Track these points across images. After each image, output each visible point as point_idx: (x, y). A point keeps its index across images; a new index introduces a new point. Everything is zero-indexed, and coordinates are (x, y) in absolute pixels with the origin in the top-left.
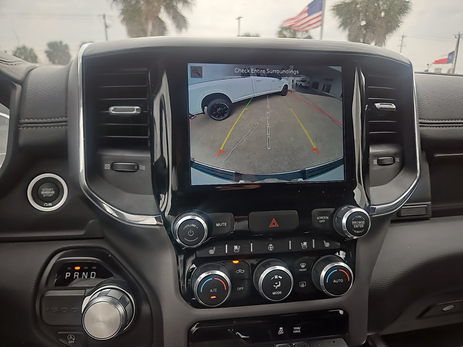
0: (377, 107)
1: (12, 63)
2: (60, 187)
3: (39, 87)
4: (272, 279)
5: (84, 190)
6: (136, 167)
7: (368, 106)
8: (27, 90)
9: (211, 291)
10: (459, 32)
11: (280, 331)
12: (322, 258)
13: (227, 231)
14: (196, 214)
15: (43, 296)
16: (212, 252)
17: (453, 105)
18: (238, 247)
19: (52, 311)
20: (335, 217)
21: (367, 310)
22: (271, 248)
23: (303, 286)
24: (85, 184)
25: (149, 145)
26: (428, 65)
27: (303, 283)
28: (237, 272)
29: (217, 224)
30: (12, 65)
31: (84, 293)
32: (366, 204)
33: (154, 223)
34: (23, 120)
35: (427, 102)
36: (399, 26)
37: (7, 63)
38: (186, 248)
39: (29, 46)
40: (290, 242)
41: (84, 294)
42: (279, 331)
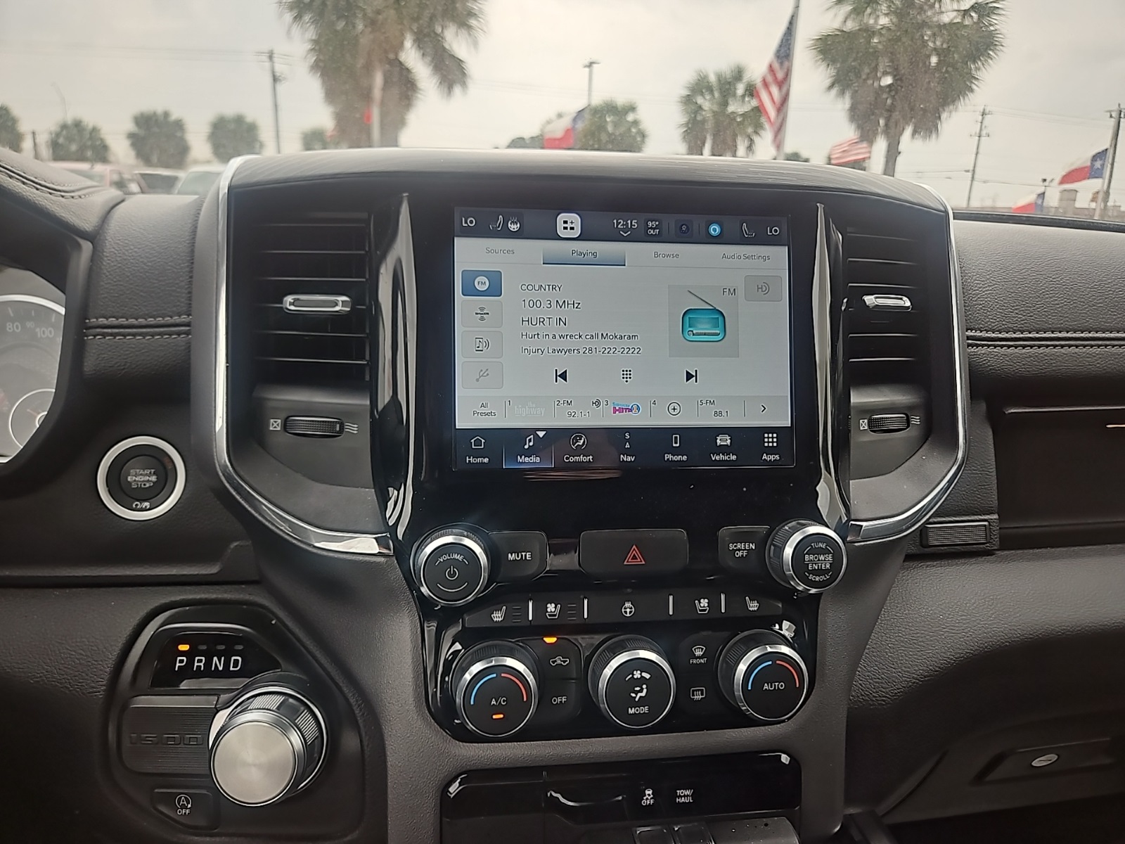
0: (867, 303)
1: (72, 194)
2: (170, 467)
3: (132, 247)
4: (627, 679)
5: (224, 475)
6: (338, 425)
7: (847, 302)
8: (105, 254)
9: (494, 702)
10: (1119, 105)
11: (647, 799)
12: (742, 635)
13: (531, 570)
14: (465, 533)
15: (125, 706)
16: (498, 617)
17: (1047, 298)
18: (555, 607)
19: (143, 742)
20: (768, 544)
21: (844, 755)
22: (628, 610)
23: (698, 697)
24: (225, 461)
25: (367, 378)
26: (1045, 180)
27: (699, 690)
28: (554, 662)
29: (510, 555)
30: (73, 197)
31: (215, 702)
32: (840, 517)
33: (372, 550)
34: (95, 320)
35: (988, 290)
36: (972, 90)
37: (63, 194)
38: (442, 606)
39: (90, 120)
40: (671, 598)
41: (216, 705)
42: (645, 798)
